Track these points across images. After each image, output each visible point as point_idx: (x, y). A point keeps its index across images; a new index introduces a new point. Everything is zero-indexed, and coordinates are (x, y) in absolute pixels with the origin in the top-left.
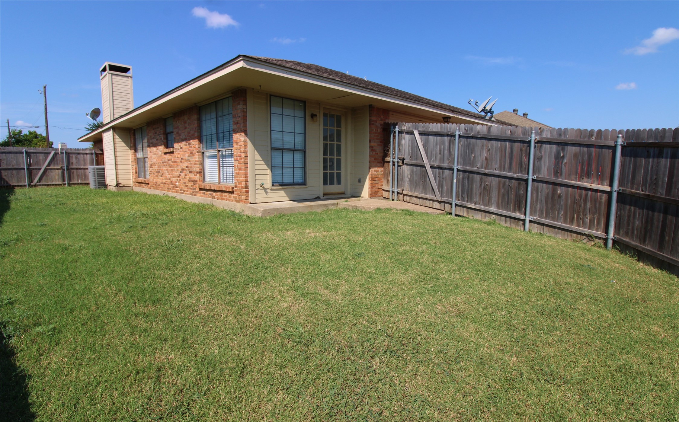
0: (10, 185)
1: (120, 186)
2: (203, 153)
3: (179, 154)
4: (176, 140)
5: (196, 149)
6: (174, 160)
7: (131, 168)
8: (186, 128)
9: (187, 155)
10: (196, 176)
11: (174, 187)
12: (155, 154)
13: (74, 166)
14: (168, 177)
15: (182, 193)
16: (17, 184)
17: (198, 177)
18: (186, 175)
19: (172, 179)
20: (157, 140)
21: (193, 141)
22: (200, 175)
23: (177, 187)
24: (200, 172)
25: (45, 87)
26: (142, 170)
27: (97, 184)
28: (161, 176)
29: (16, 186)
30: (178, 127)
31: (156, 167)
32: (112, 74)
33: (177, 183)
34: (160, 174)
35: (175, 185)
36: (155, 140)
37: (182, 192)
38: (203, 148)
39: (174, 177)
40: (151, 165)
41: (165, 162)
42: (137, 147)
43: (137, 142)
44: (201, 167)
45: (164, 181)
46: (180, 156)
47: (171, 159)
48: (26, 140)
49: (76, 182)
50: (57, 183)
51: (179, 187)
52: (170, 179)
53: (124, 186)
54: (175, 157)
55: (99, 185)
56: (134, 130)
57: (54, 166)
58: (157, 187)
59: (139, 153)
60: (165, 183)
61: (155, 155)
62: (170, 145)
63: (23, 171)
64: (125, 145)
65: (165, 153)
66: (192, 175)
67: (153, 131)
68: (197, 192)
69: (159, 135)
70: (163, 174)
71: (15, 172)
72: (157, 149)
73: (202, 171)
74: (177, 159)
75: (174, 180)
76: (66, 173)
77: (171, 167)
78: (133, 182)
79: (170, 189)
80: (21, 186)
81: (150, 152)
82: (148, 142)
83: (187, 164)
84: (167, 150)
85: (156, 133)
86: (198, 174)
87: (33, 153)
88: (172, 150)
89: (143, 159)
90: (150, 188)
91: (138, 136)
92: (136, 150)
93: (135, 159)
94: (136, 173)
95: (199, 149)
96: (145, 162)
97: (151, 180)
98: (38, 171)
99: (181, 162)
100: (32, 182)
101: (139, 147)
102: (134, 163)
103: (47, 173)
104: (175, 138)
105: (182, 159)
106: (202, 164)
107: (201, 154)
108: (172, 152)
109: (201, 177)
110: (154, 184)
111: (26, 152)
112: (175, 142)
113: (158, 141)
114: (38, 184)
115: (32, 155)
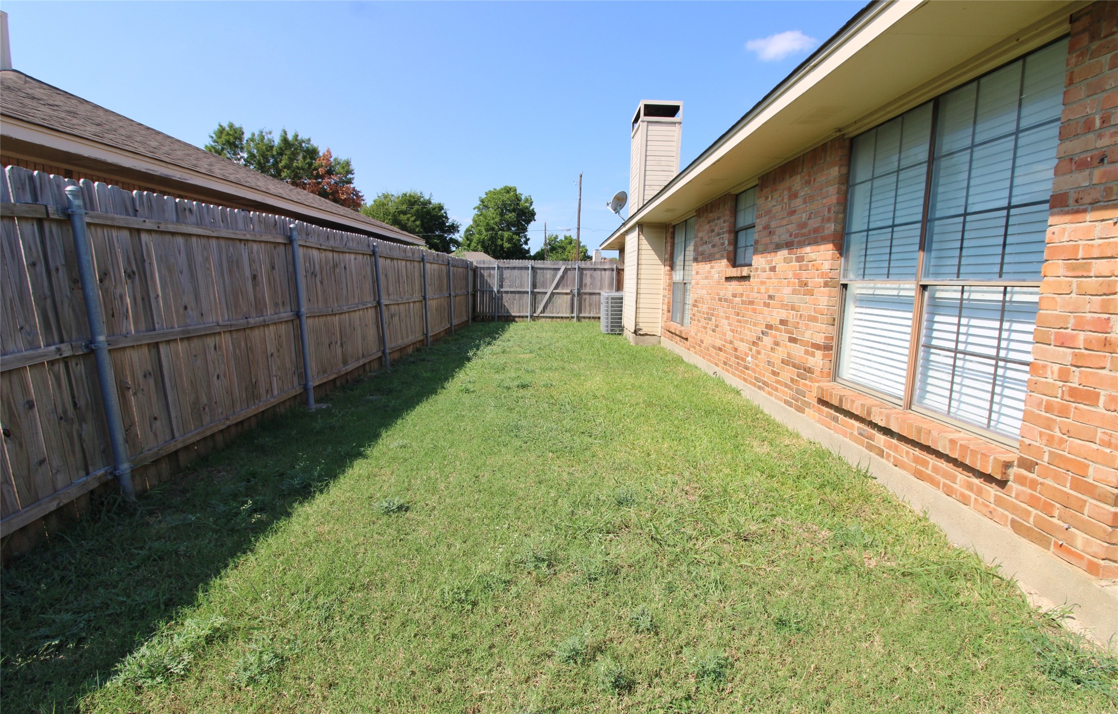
0: (511, 316)
1: (640, 335)
2: (845, 286)
3: (762, 283)
4: (760, 247)
5: (822, 275)
6: (748, 296)
7: (661, 301)
8: (793, 212)
9: (787, 290)
10: (813, 355)
11: (740, 365)
12: (707, 278)
13: (588, 291)
14: (729, 336)
15: (760, 388)
16: (518, 314)
17: (817, 361)
18: (777, 344)
19: (737, 343)
20: (714, 246)
21: (814, 248)
22: (824, 356)
23: (747, 368)
24: (827, 348)
25: (581, 176)
26: (679, 306)
27: (610, 325)
28: (714, 331)
29: (516, 317)
30: (768, 212)
31: (704, 308)
32: (648, 122)
33: (749, 359)
34: (711, 325)
35: (744, 360)
36: (710, 246)
37: (761, 384)
38: (846, 270)
39: (742, 340)
40: (696, 301)
41: (726, 300)
42: (675, 260)
43: (675, 252)
44: (833, 331)
45: (719, 343)
46: (767, 290)
47: (742, 295)
48: (560, 247)
49: (587, 315)
50: (564, 315)
51: (754, 371)
52: (731, 342)
53: (646, 334)
54: (752, 290)
55: (611, 326)
56: (674, 227)
57: (563, 289)
58: (701, 351)
59: (678, 273)
60: (720, 349)
61: (706, 281)
62: (740, 260)
63: (526, 295)
64: (656, 257)
65: (728, 279)
66: (798, 351)
67: (707, 227)
68: (808, 405)
69: (719, 234)
70: (717, 326)
71: (517, 296)
72: (712, 267)
73: (834, 344)
74: (756, 295)
75: (743, 347)
76: (576, 299)
77: (738, 314)
78: (662, 327)
79: (731, 366)
80: (522, 317)
81: (697, 273)
82: (694, 251)
83: (783, 314)
84: (735, 272)
85: (713, 231)
86: (819, 354)
87: (540, 269)
88: (745, 271)
89: (682, 285)
90: (689, 349)
91: (679, 239)
92: (672, 267)
93: (669, 285)
94: (669, 311)
95: (833, 274)
96: (685, 291)
97: (693, 333)
98: (543, 296)
99: (767, 305)
100: (535, 312)
101: (679, 260)
102: (666, 292)
103: (554, 299)
104: (756, 242)
105: (770, 297)
106: (838, 321)
107: (837, 291)
108: (746, 278)
109: (826, 361)
110: (696, 344)
111: (533, 268)
112: (756, 252)
113: (716, 249)
114: (541, 315)
115: (539, 271)
